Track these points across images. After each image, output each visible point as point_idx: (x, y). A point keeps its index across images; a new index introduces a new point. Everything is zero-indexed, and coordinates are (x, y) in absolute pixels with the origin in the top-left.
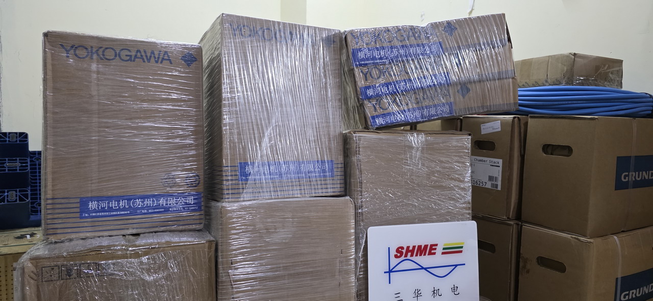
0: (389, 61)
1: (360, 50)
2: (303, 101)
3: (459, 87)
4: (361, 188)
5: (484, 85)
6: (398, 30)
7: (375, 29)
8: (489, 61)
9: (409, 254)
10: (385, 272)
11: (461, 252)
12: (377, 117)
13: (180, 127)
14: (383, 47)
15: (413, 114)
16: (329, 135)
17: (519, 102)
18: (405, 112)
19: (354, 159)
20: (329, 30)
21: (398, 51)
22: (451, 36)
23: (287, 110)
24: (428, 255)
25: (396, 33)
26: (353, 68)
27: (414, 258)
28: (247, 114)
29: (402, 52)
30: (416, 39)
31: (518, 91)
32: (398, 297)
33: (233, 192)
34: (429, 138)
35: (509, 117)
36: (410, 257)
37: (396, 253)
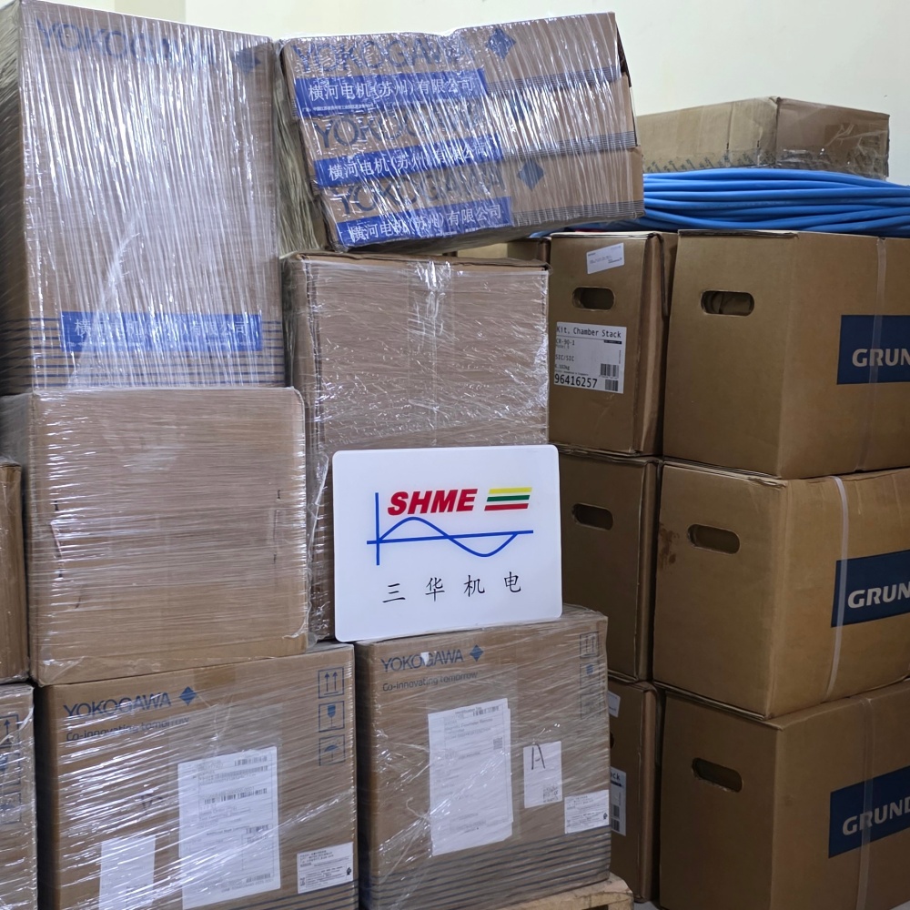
0: (375, 106)
1: (312, 82)
2: (193, 187)
3: (521, 166)
4: (320, 373)
5: (573, 162)
6: (393, 41)
7: (344, 39)
8: (582, 111)
9: (419, 507)
10: (369, 543)
11: (524, 506)
12: (350, 226)
14: (361, 77)
15: (426, 221)
16: (251, 262)
17: (646, 200)
18: (410, 216)
19: (304, 312)
20: (246, 37)
21: (392, 86)
22: (503, 58)
23: (158, 205)
24: (458, 510)
25: (388, 47)
26: (299, 120)
27: (428, 516)
28: (75, 211)
29: (401, 88)
30: (429, 62)
31: (645, 180)
32: (395, 593)
33: (52, 371)
34: (461, 272)
35: (641, 235)
36: (421, 512)
37: (392, 506)
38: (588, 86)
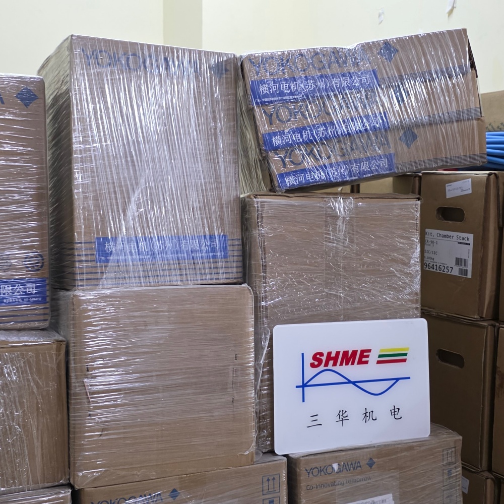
0: (303, 96)
1: (262, 82)
2: (183, 153)
3: (402, 133)
4: (265, 273)
5: (437, 129)
6: (315, 53)
7: (283, 53)
8: (444, 95)
9: (331, 362)
10: (297, 387)
11: (404, 360)
12: (286, 176)
13: (15, 189)
14: (294, 78)
15: (337, 171)
16: (220, 199)
17: (488, 150)
18: (326, 168)
19: (255, 233)
20: (219, 55)
21: (315, 83)
22: (390, 61)
23: (161, 166)
24: (358, 363)
25: (312, 57)
26: (253, 108)
27: (338, 368)
28: (106, 172)
29: (321, 84)
30: (339, 66)
31: (487, 136)
32: (315, 421)
33: (89, 276)
34: (361, 203)
35: (484, 174)
36: (333, 366)
37: (313, 361)
38: (448, 79)
